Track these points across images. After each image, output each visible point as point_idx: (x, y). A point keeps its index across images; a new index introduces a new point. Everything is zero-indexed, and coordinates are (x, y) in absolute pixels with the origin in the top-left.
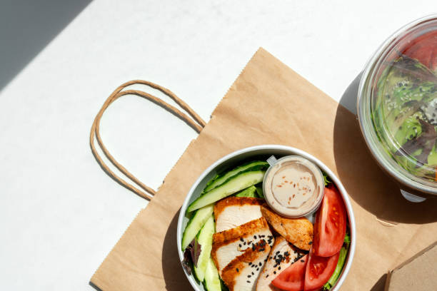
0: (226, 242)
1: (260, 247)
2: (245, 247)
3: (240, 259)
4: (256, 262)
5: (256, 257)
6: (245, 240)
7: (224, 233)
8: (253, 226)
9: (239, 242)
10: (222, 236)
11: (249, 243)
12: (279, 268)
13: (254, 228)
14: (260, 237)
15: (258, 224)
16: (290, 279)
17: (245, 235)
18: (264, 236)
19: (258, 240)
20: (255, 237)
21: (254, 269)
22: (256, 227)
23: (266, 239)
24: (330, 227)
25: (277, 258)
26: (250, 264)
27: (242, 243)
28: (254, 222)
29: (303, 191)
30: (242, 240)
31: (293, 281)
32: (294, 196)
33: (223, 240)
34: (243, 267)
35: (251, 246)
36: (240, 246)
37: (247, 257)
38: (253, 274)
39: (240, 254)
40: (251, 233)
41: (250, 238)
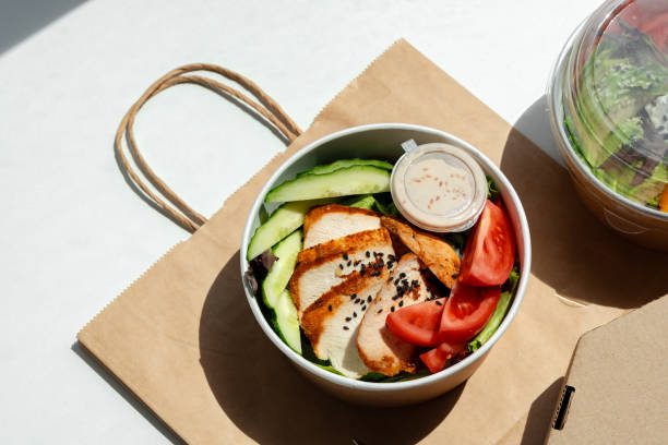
0: (319, 261)
1: (375, 270)
2: (348, 271)
3: (337, 290)
4: (363, 296)
5: (364, 286)
6: (351, 257)
7: (317, 248)
8: (367, 237)
9: (340, 261)
10: (313, 253)
11: (356, 264)
12: (401, 304)
13: (367, 241)
14: (375, 255)
15: (375, 236)
16: (416, 322)
17: (352, 250)
18: (381, 255)
19: (372, 259)
20: (368, 255)
21: (358, 308)
22: (372, 239)
23: (386, 260)
24: (491, 247)
25: (400, 284)
26: (353, 297)
27: (344, 263)
28: (369, 233)
29: (453, 195)
30: (346, 258)
31: (420, 327)
32: (438, 198)
33: (314, 258)
34: (341, 302)
35: (358, 269)
36: (341, 267)
37: (349, 287)
38: (355, 315)
39: (339, 282)
40: (362, 248)
41: (359, 256)
